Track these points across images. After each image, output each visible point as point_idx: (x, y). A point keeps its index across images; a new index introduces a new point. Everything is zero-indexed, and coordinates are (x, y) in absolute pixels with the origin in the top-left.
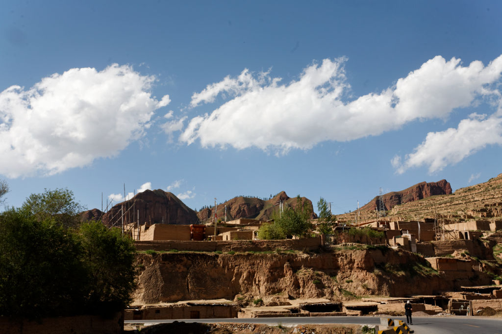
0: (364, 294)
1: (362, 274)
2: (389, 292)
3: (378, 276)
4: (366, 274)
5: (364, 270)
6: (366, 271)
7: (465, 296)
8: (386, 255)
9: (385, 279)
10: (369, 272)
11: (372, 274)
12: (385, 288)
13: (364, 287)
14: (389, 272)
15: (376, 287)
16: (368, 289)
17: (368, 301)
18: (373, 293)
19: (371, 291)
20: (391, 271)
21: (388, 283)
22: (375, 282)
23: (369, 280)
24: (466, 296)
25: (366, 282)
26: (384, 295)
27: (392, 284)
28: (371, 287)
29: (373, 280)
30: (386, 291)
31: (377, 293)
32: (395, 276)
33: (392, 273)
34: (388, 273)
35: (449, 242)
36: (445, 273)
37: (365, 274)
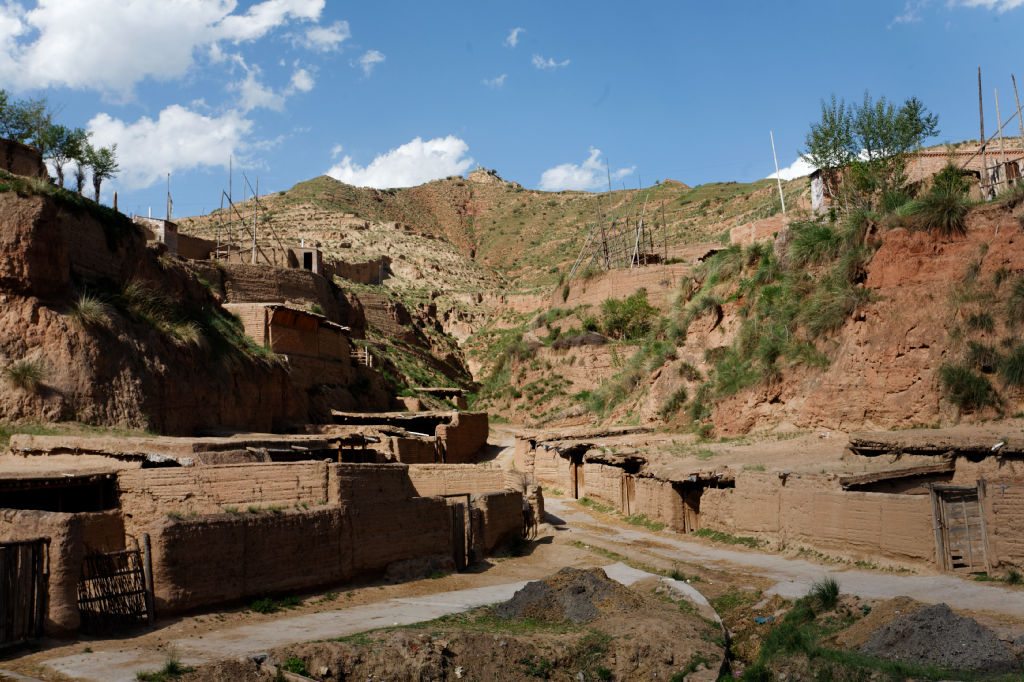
0: (20, 414)
1: (12, 316)
2: (143, 409)
3: (94, 329)
4: (35, 319)
5: (27, 294)
6: (32, 300)
7: (395, 439)
8: (122, 251)
9: (126, 348)
10: (50, 307)
11: (67, 319)
12: (127, 390)
13: (20, 378)
14: (141, 320)
15: (86, 386)
16: (44, 392)
17: (56, 451)
18: (68, 414)
19: (58, 399)
20: (150, 316)
21: (138, 370)
22: (80, 356)
23: (50, 347)
24: (399, 441)
25: (33, 356)
26: (123, 422)
27: (157, 374)
28: (59, 380)
29: (72, 348)
30: (129, 405)
31: (88, 411)
32: (164, 339)
33: (153, 326)
34: (139, 326)
35: (272, 272)
36: (290, 360)
37: (27, 313)
